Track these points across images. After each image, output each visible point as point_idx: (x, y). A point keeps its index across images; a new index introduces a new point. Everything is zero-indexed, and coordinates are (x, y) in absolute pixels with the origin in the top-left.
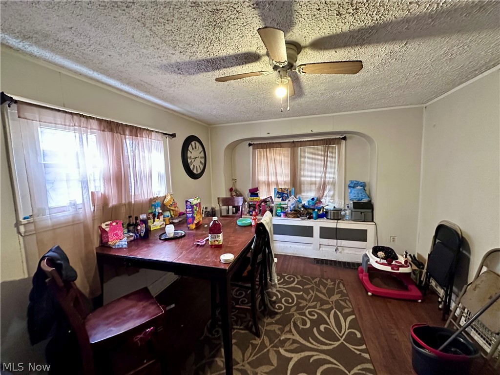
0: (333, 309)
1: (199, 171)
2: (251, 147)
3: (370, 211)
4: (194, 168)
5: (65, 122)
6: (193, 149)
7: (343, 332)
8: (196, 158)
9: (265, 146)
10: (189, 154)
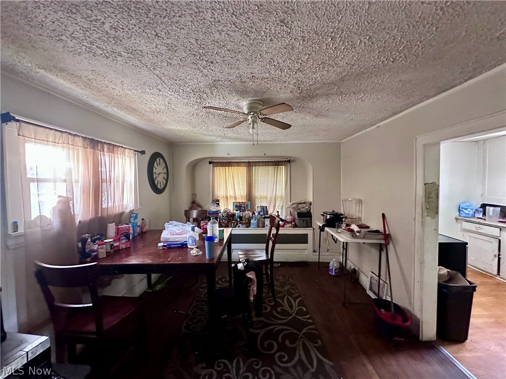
0: (286, 295)
1: (162, 186)
2: (211, 165)
3: (309, 218)
4: (158, 183)
5: (55, 139)
6: (158, 165)
7: (294, 310)
8: (160, 173)
9: (224, 164)
10: (155, 171)
